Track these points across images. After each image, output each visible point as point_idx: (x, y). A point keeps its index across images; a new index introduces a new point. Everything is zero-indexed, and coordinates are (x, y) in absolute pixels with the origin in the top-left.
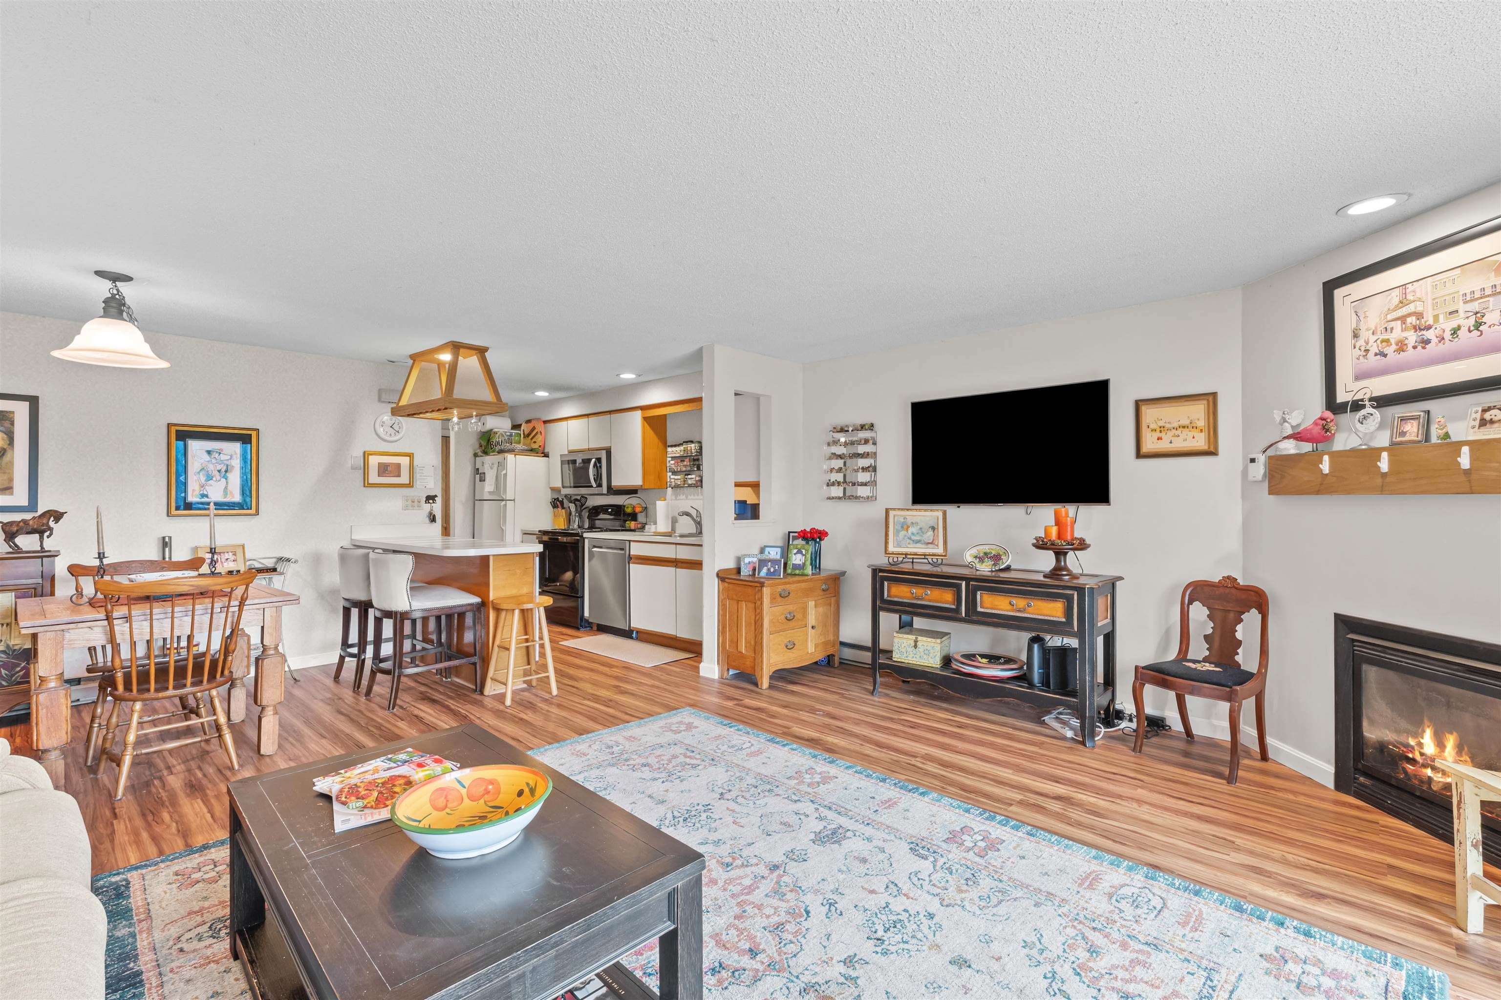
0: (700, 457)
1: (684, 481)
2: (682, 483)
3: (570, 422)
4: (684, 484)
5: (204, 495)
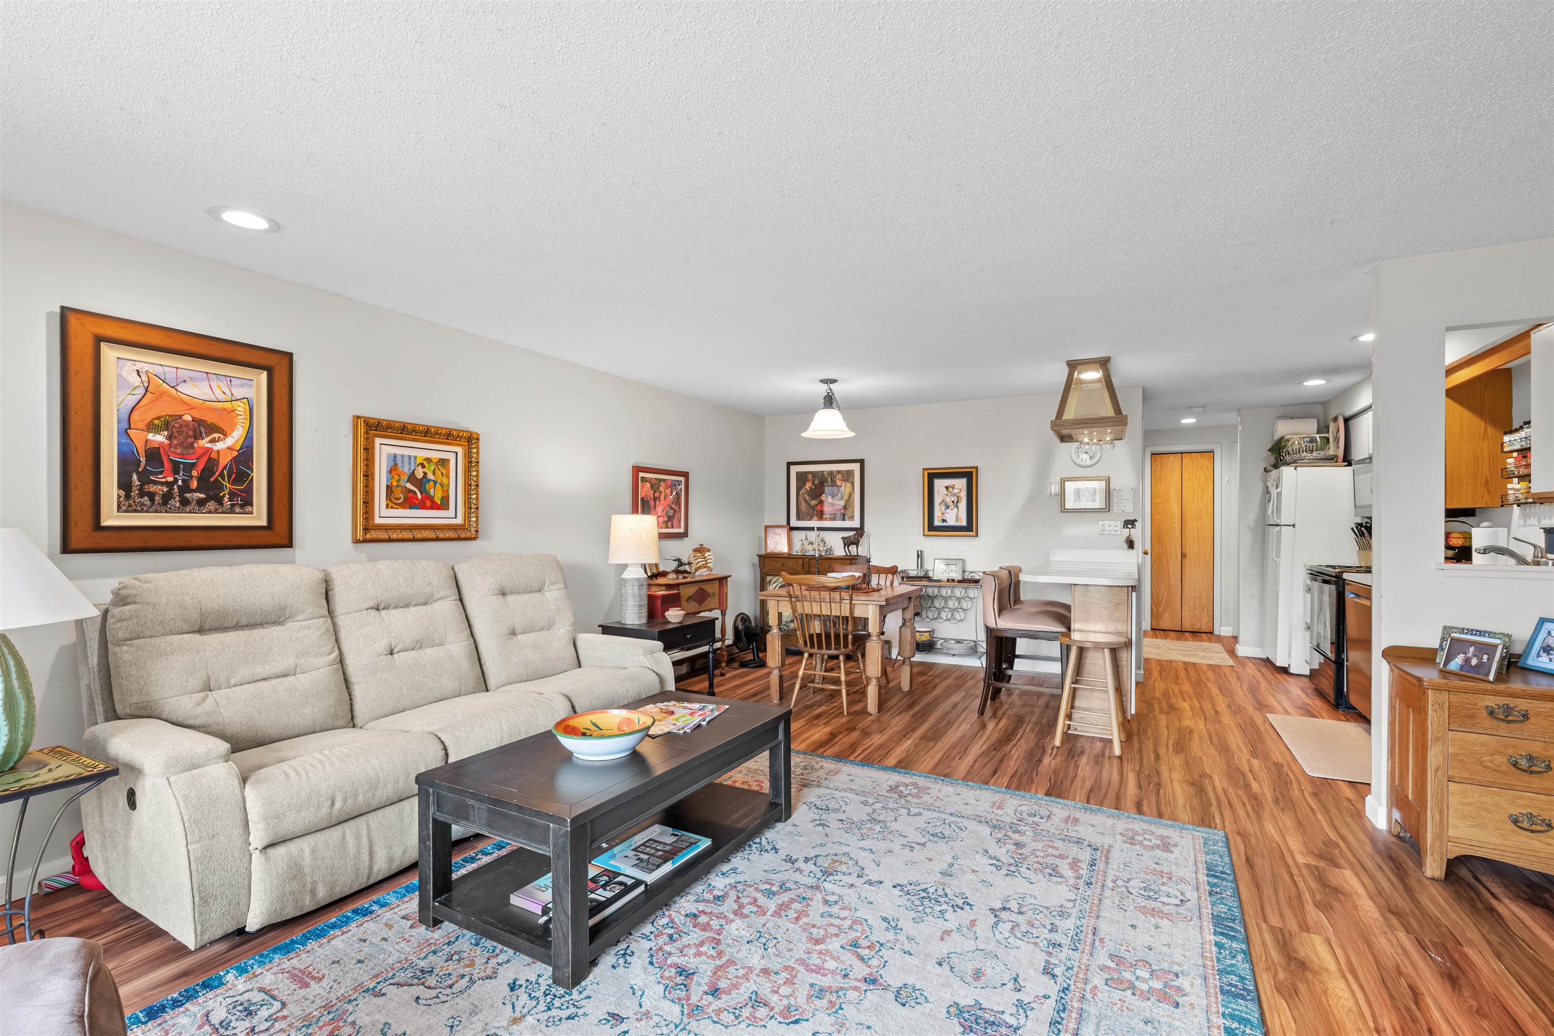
4: (1527, 498)
5: (944, 521)
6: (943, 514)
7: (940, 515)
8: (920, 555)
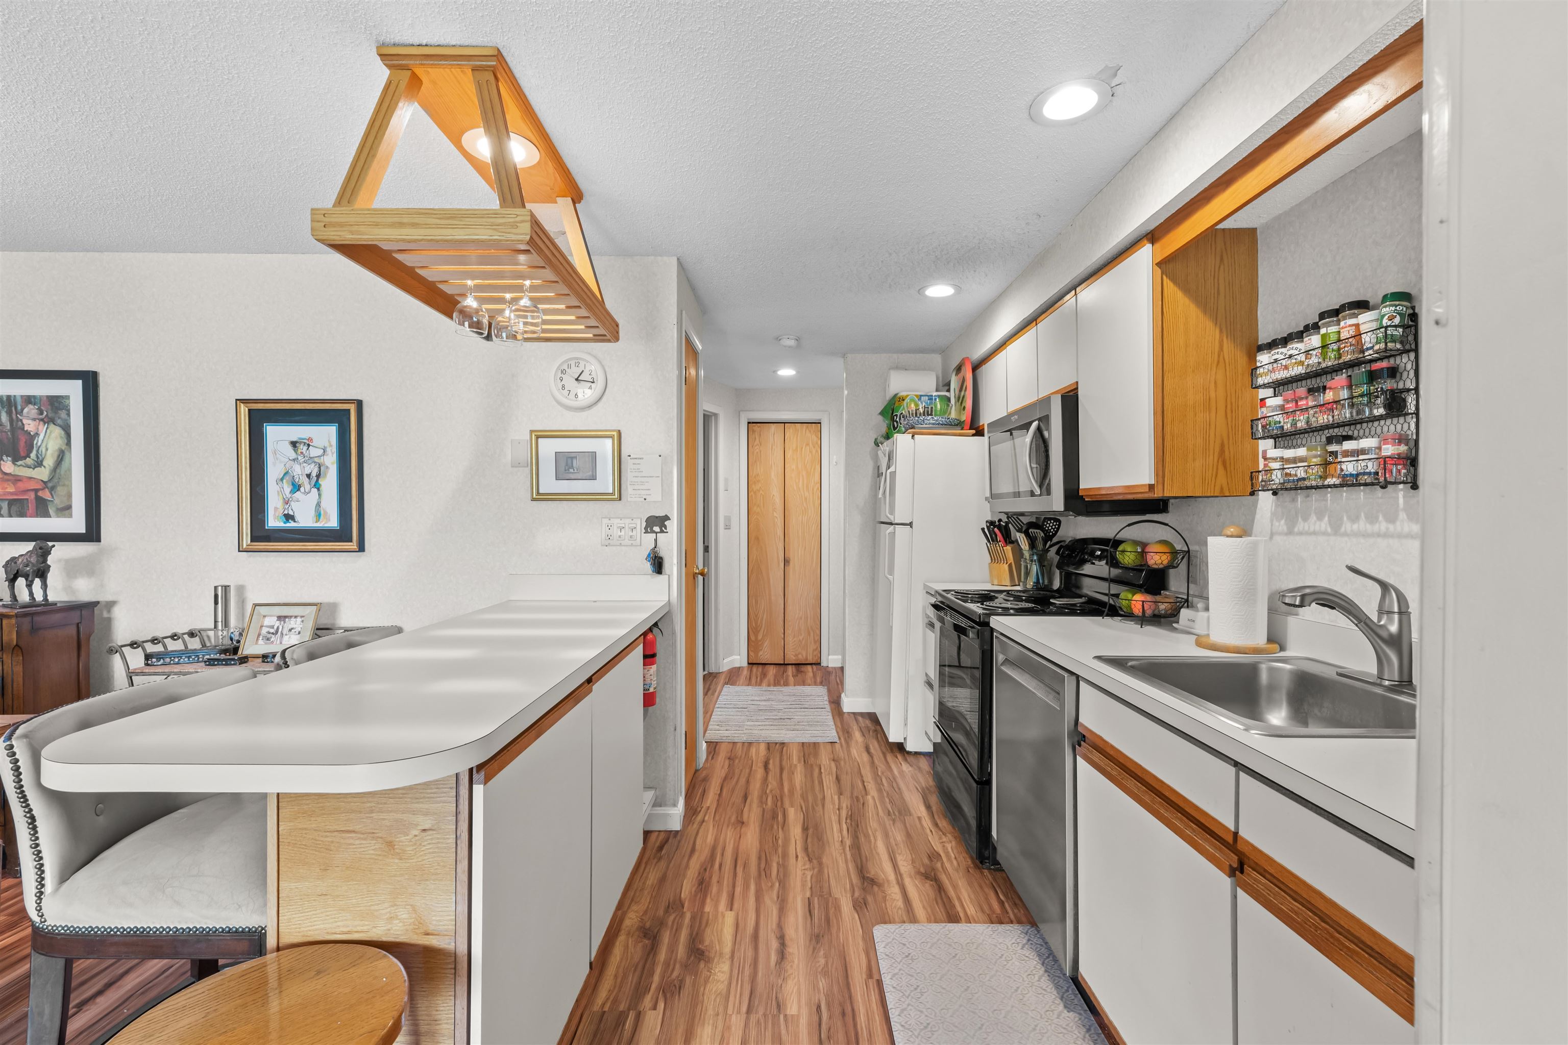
0: (1406, 362)
2: (1314, 471)
3: (1011, 347)
4: (1324, 477)
5: (289, 517)
6: (287, 502)
7: (280, 505)
8: (221, 596)
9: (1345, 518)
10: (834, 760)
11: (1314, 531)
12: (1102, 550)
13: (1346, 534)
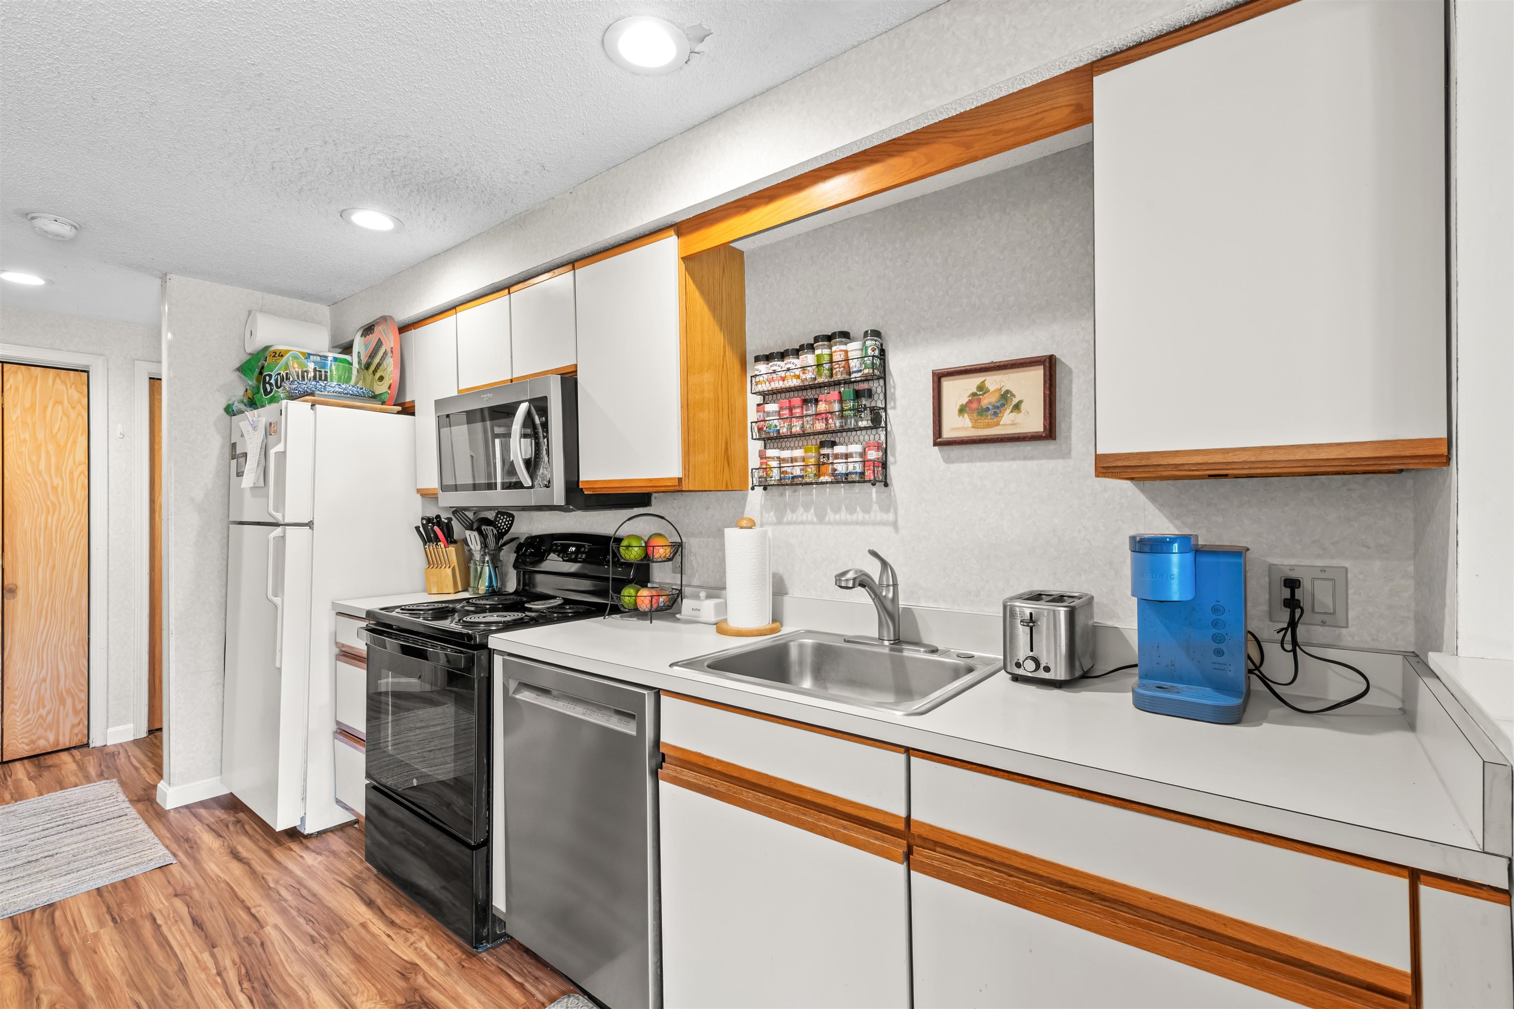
0: (876, 386)
1: (819, 465)
2: (812, 470)
3: (465, 315)
4: (818, 474)
9: (829, 510)
10: (176, 895)
11: (802, 521)
12: (578, 547)
13: (829, 523)
